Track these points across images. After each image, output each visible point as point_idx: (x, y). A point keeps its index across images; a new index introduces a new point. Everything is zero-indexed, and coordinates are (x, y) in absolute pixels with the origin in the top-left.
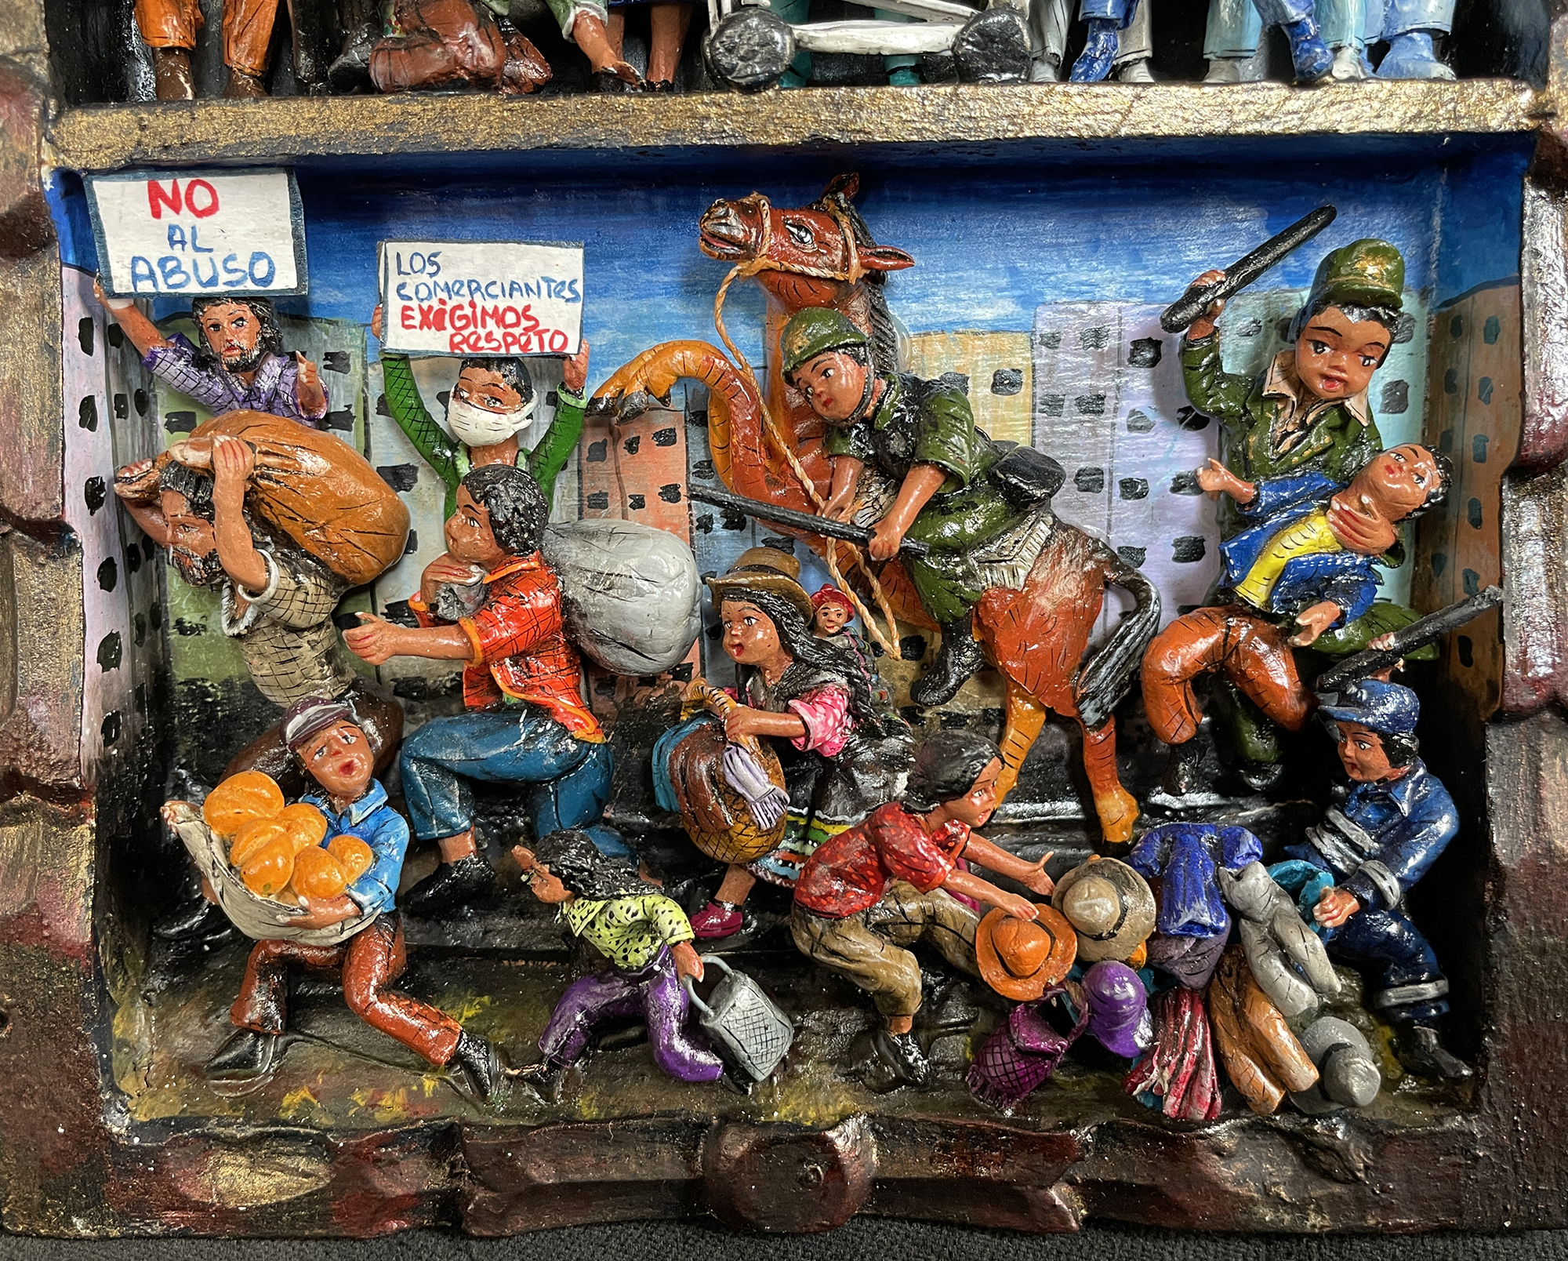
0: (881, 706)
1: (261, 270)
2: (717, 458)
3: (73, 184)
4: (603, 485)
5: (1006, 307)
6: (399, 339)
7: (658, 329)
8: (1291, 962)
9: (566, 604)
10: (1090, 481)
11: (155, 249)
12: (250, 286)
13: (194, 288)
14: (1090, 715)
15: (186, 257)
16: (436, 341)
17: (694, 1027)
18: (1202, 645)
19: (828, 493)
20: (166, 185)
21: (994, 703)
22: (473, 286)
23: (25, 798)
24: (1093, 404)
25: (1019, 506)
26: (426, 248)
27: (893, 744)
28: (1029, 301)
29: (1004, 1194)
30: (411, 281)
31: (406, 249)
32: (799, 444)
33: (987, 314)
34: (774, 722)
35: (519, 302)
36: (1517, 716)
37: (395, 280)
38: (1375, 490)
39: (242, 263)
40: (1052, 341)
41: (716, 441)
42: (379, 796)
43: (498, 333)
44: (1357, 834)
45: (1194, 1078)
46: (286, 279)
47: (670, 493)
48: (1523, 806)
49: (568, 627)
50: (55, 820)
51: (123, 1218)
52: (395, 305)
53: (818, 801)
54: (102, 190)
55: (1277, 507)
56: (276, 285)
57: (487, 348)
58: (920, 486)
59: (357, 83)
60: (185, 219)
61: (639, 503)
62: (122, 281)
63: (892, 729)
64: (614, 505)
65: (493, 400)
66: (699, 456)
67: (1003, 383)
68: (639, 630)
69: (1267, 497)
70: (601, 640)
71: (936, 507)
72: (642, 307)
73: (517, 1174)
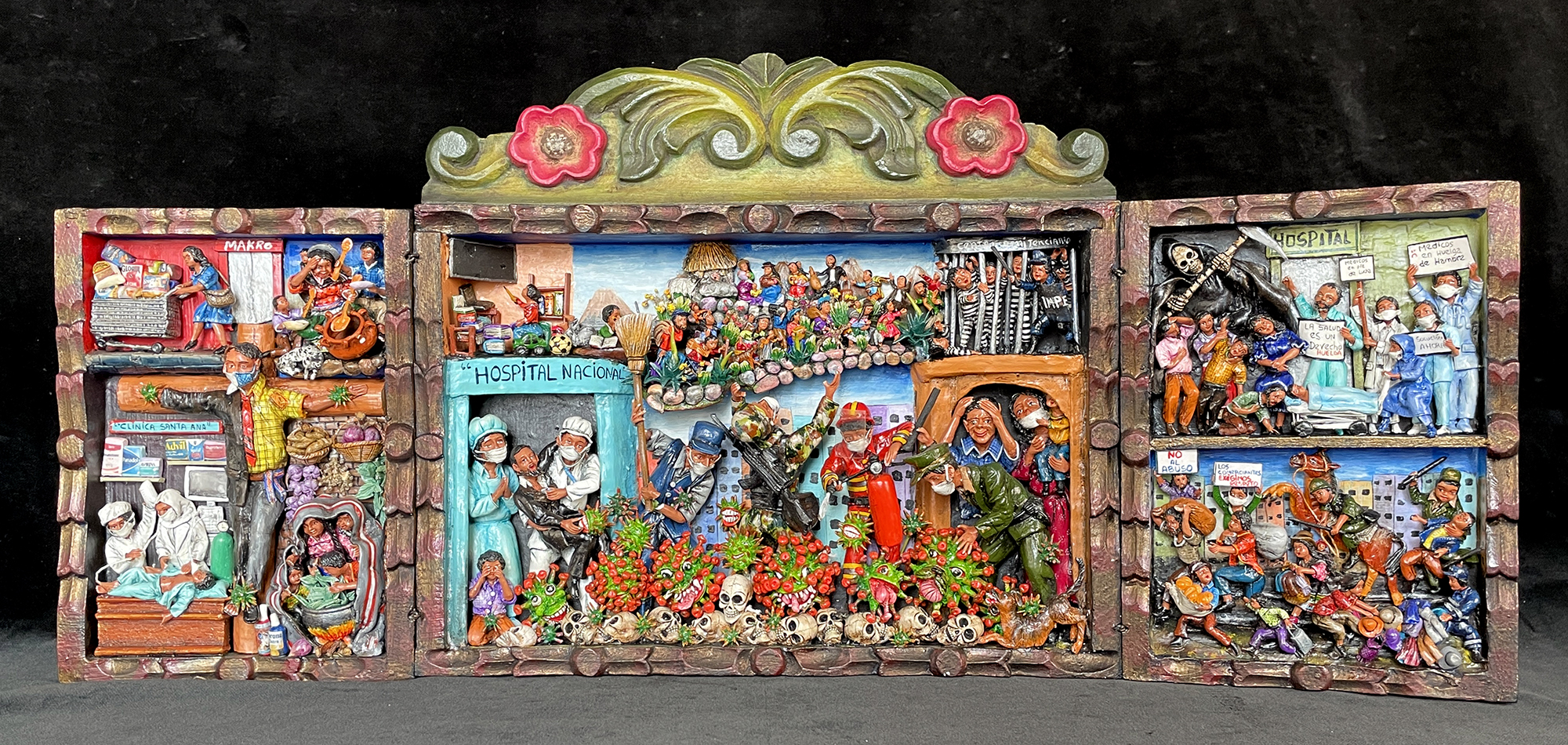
0: (1333, 569)
1: (1189, 468)
2: (1292, 509)
3: (1153, 453)
4: (1262, 514)
5: (1365, 475)
6: (1218, 483)
7: (1277, 479)
8: (1435, 630)
9: (1256, 542)
10: (1388, 516)
11: (1168, 464)
12: (1187, 472)
13: (1175, 472)
14: (1389, 573)
15: (1174, 466)
16: (1227, 483)
17: (1289, 639)
18: (1415, 557)
19: (1320, 519)
20: (1172, 452)
21: (1365, 570)
22: (1236, 472)
23: (1135, 580)
24: (1389, 498)
25: (1368, 523)
26: (1226, 464)
27: (1337, 578)
28: (1371, 473)
29: (1366, 684)
30: (1222, 470)
31: (1221, 464)
32: (1313, 507)
33: (1360, 476)
34: (1308, 571)
35: (1247, 475)
36: (1491, 576)
37: (1218, 470)
38: (1455, 523)
39: (1186, 467)
40: (1377, 483)
41: (1292, 505)
42: (1212, 584)
43: (1242, 482)
44: (1453, 602)
45: (1412, 656)
46: (1195, 470)
47: (1279, 516)
48: (1495, 597)
49: (1256, 548)
50: (1141, 585)
51: (1152, 676)
52: (1217, 475)
53: (1319, 590)
54: (1159, 454)
55: (1433, 525)
56: (1192, 472)
57: (1239, 485)
58: (1343, 519)
59: (1215, 433)
60: (1175, 458)
61: (1271, 518)
62: (1160, 472)
63: (1337, 575)
64: (1265, 518)
65: (1240, 496)
66: (1287, 507)
67: (1366, 492)
68: (1274, 549)
69: (1430, 523)
70: (1264, 551)
71: (1348, 523)
72: (1273, 473)
73: (1246, 672)
